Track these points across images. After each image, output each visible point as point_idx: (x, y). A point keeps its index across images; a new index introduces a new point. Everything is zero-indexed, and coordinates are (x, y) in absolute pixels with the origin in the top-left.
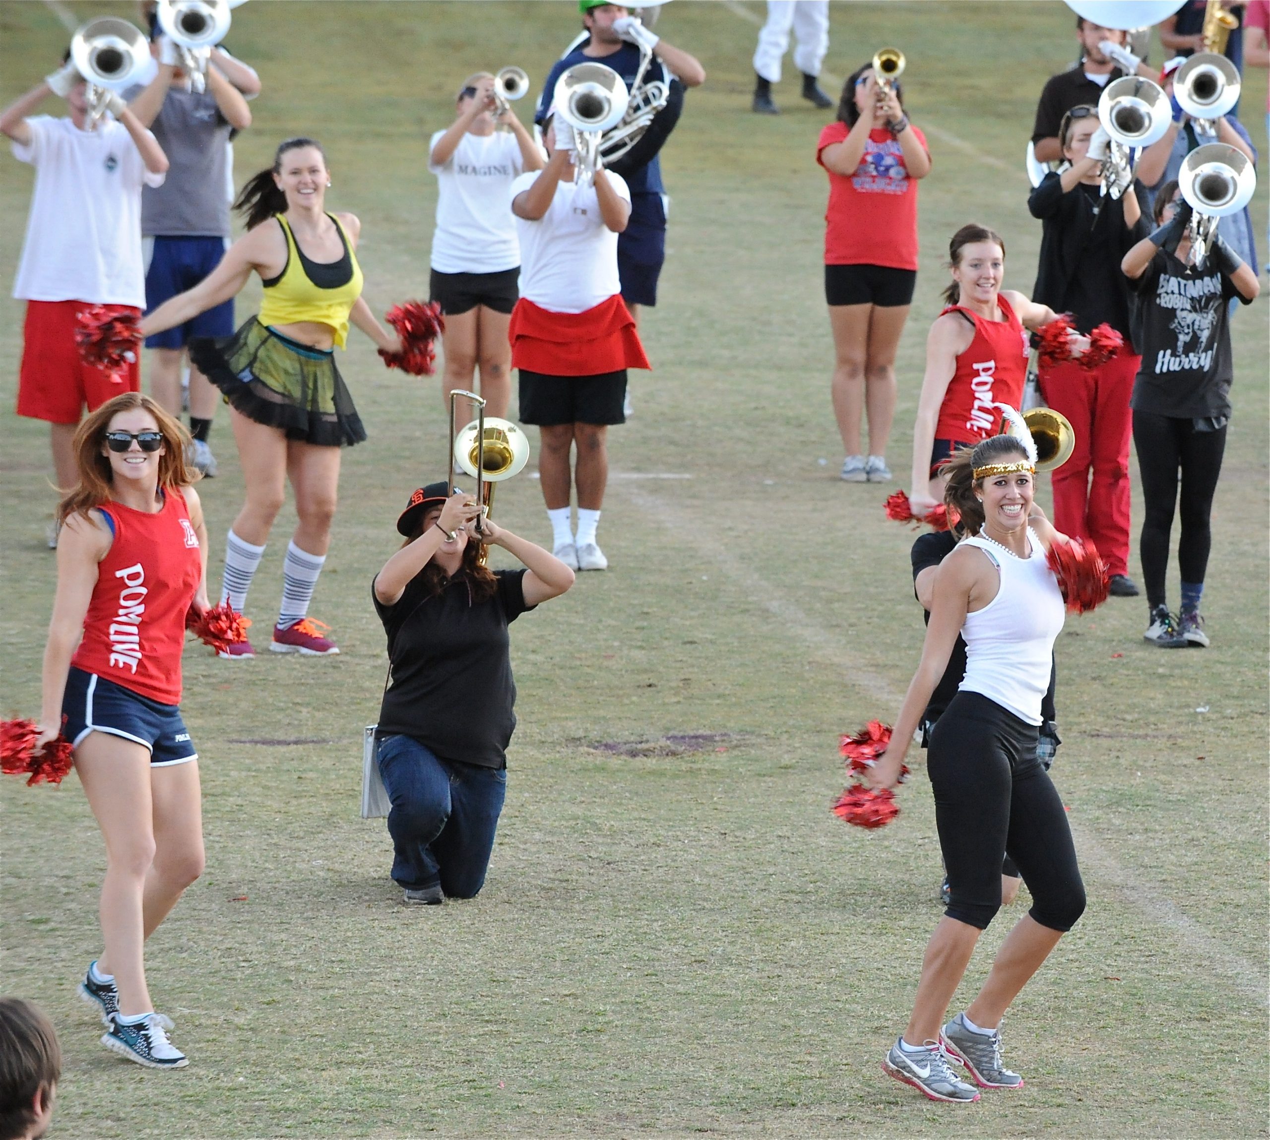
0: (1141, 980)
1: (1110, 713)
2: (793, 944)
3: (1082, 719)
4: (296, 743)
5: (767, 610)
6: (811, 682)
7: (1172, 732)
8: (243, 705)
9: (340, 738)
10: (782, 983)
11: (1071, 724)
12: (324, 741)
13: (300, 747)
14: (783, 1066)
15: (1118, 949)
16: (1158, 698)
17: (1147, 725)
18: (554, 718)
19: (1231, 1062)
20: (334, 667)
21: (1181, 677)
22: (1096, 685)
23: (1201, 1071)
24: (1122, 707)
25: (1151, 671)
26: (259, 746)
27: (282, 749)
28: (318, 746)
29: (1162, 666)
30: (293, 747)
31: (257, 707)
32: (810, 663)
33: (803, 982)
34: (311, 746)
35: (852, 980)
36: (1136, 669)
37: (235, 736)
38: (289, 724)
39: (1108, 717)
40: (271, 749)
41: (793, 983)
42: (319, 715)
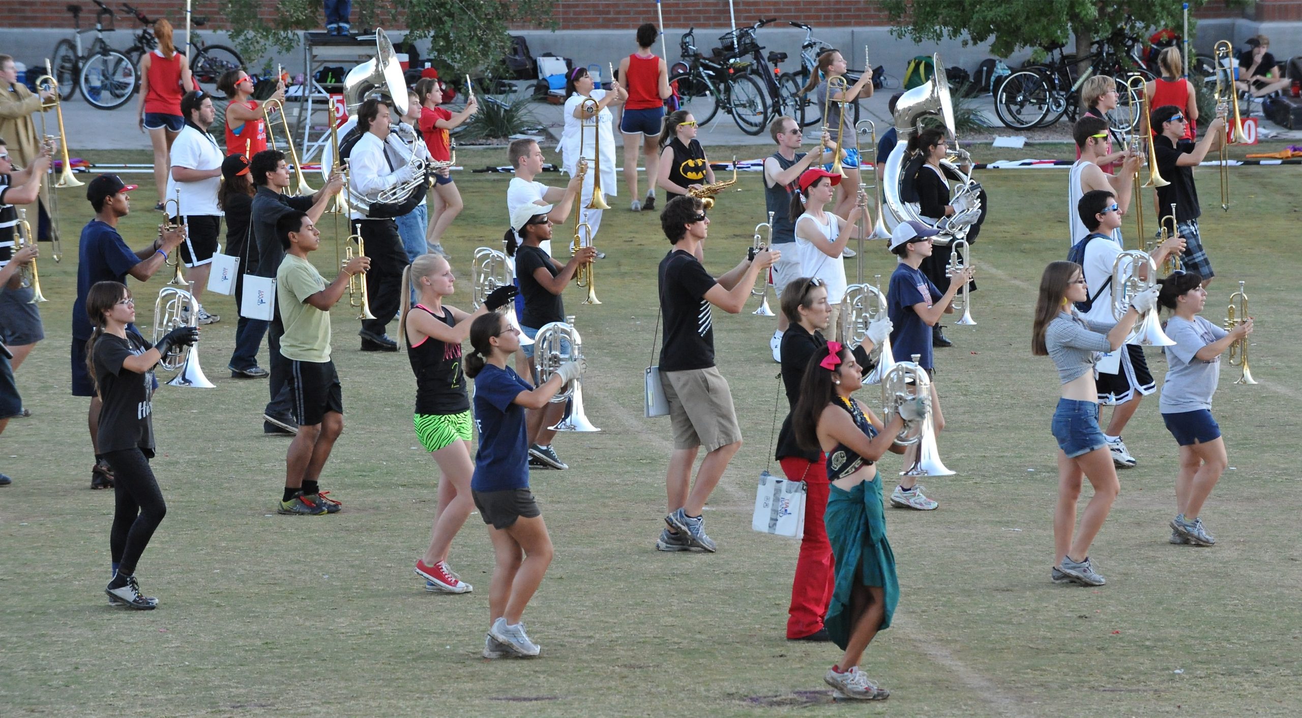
1: (1111, 674)
4: (536, 699)
6: (896, 652)
7: (1157, 687)
8: (500, 673)
9: (566, 696)
11: (1083, 682)
12: (555, 698)
13: (539, 702)
16: (1146, 664)
17: (1139, 682)
18: (716, 680)
20: (562, 646)
21: (1163, 648)
22: (1101, 653)
24: (1120, 670)
25: (1140, 643)
26: (511, 702)
27: (527, 704)
28: (552, 701)
29: (1148, 640)
30: (534, 702)
31: (509, 674)
32: (894, 638)
34: (547, 701)
36: (1129, 642)
37: (494, 695)
38: (531, 686)
39: (1110, 677)
40: (519, 704)
42: (552, 679)
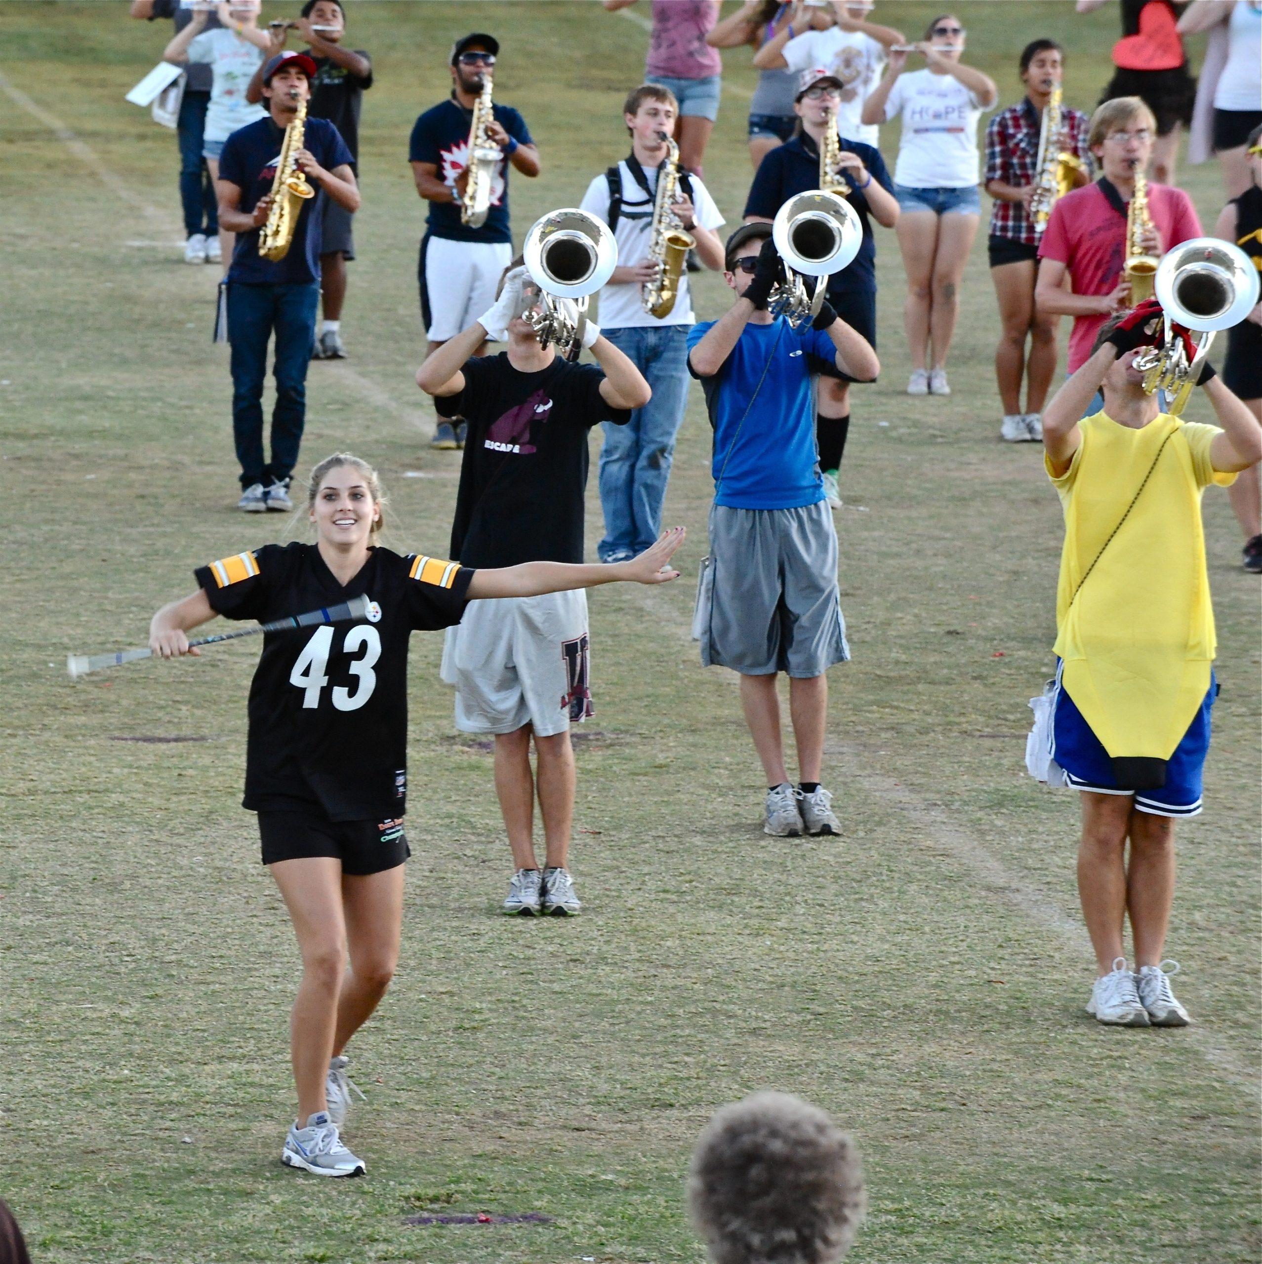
0: (1026, 983)
2: (669, 944)
3: (963, 719)
5: (641, 609)
10: (658, 983)
14: (661, 1066)
15: (1000, 952)
19: (1121, 1068)
23: (1090, 1076)
33: (679, 982)
35: (729, 981)
41: (670, 983)
